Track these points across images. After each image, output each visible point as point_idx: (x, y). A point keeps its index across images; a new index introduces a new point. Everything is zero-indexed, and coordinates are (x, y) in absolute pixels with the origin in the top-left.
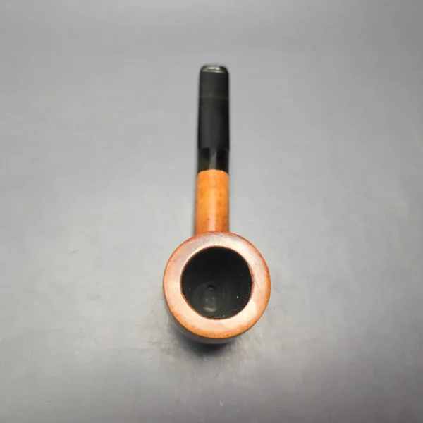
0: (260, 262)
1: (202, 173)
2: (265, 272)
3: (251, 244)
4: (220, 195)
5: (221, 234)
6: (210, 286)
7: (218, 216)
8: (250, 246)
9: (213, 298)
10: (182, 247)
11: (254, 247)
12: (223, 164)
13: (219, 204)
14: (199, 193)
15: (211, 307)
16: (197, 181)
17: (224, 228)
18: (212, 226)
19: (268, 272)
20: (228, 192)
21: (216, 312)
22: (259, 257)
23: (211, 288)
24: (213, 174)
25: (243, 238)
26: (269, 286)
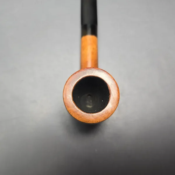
0: (114, 83)
1: (84, 38)
2: (117, 88)
3: (109, 74)
4: (93, 49)
5: (93, 69)
6: (89, 95)
7: (92, 60)
8: (108, 75)
9: (91, 101)
10: (72, 77)
11: (111, 75)
12: (94, 32)
13: (93, 53)
14: (82, 48)
15: (90, 105)
16: (81, 42)
17: (96, 66)
18: (89, 65)
19: (118, 88)
20: (97, 47)
21: (92, 108)
22: (113, 81)
23: (89, 96)
24: (89, 37)
25: (104, 71)
26: (119, 96)
